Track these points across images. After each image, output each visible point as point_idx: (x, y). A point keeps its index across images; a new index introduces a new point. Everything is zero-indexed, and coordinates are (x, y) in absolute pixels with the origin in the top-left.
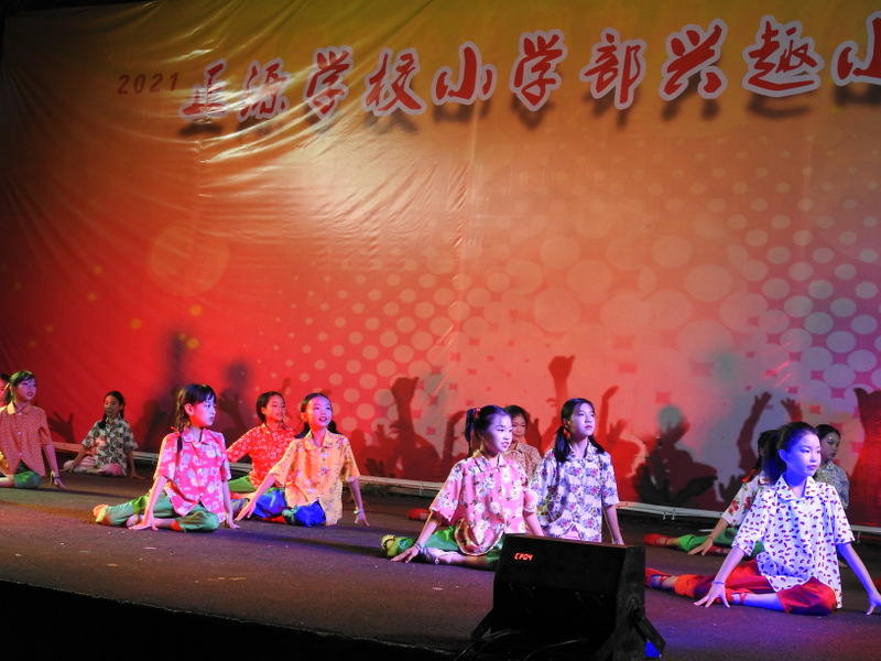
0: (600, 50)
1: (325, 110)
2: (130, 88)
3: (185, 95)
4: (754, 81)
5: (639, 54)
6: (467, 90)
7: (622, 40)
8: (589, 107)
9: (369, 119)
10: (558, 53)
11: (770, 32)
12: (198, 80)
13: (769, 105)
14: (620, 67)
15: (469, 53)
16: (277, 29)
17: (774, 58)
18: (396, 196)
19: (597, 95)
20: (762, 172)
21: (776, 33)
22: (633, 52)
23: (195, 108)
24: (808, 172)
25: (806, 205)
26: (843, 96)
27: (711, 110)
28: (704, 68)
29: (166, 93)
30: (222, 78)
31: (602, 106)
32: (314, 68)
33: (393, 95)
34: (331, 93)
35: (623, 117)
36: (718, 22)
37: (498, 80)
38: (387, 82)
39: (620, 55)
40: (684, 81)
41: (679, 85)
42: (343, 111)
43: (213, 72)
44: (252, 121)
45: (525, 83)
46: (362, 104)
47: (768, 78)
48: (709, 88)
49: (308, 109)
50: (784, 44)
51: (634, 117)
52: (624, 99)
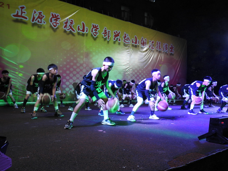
4: (124, 41)
5: (110, 32)
10: (98, 29)
12: (17, 9)
13: (126, 45)
14: (107, 34)
15: (83, 23)
17: (126, 38)
19: (105, 37)
21: (126, 35)
27: (119, 44)
28: (118, 37)
31: (105, 39)
32: (51, 16)
33: (69, 28)
35: (108, 42)
36: (120, 31)
38: (69, 24)
39: (107, 32)
40: (116, 38)
43: (22, 8)
45: (93, 32)
46: (63, 27)
47: (126, 41)
48: (119, 41)
51: (110, 42)
52: (108, 39)
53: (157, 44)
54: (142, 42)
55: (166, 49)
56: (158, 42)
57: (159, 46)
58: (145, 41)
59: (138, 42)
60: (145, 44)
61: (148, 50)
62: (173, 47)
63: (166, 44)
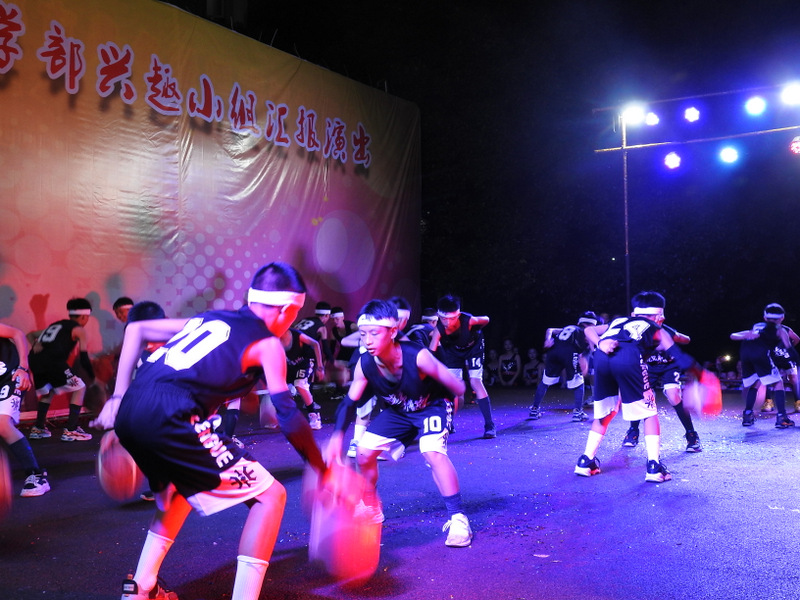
0: (51, 37)
4: (151, 98)
7: (67, 35)
8: (45, 85)
10: (17, 27)
11: (157, 68)
14: (67, 57)
17: (160, 86)
19: (52, 76)
22: (75, 49)
26: (193, 123)
27: (128, 112)
28: (122, 78)
35: (72, 101)
36: (128, 47)
39: (66, 48)
40: (111, 83)
41: (109, 87)
47: (159, 99)
48: (127, 96)
51: (80, 102)
52: (72, 86)
53: (301, 122)
54: (237, 110)
55: (338, 145)
56: (302, 111)
57: (311, 132)
58: (247, 106)
59: (215, 109)
60: (251, 119)
61: (264, 149)
62: (368, 139)
63: (338, 123)
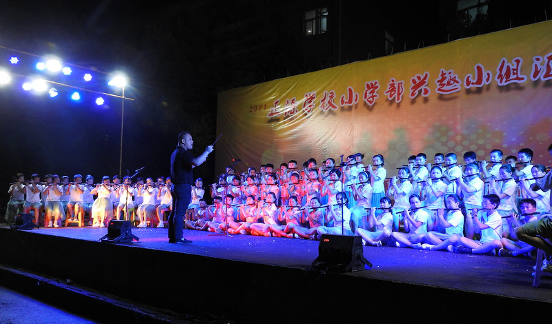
0: (390, 85)
1: (309, 111)
2: (253, 110)
3: (269, 110)
4: (439, 90)
5: (402, 85)
6: (350, 101)
7: (397, 81)
8: (388, 103)
9: (322, 112)
10: (377, 87)
11: (443, 74)
12: (272, 106)
13: (445, 97)
14: (397, 90)
15: (350, 90)
16: (293, 89)
17: (445, 82)
18: (331, 135)
19: (390, 99)
20: (444, 118)
21: (445, 74)
22: (400, 85)
23: (272, 114)
24: (459, 117)
25: (459, 127)
26: (468, 92)
27: (426, 100)
28: (423, 87)
29: (263, 110)
30: (279, 105)
31: (392, 102)
32: (305, 99)
33: (328, 105)
34: (310, 106)
35: (398, 105)
36: (427, 72)
37: (359, 97)
38: (326, 101)
39: (396, 86)
41: (416, 93)
42: (314, 111)
43: (276, 103)
44: (288, 116)
45: (368, 98)
46: (319, 108)
47: (445, 88)
48: (424, 94)
49: (304, 111)
50: (448, 78)
51: (402, 105)
52: (398, 99)
54: (503, 73)
58: (513, 66)
59: (485, 77)
60: (515, 74)
